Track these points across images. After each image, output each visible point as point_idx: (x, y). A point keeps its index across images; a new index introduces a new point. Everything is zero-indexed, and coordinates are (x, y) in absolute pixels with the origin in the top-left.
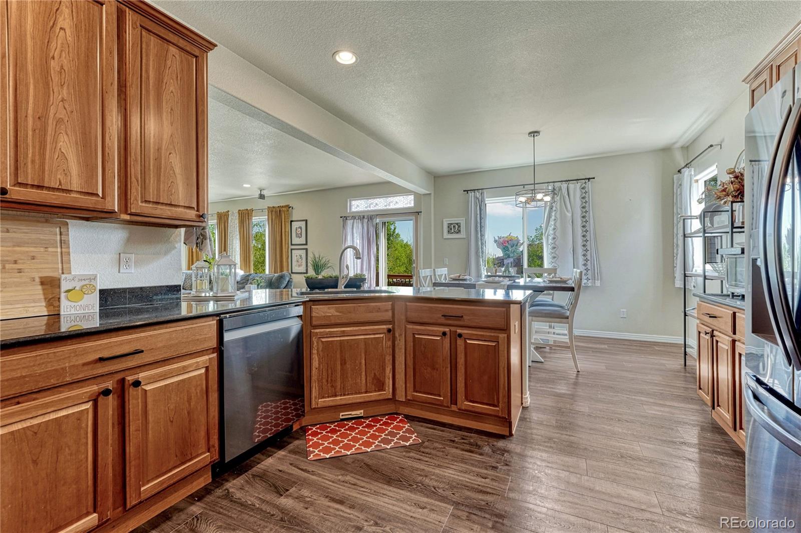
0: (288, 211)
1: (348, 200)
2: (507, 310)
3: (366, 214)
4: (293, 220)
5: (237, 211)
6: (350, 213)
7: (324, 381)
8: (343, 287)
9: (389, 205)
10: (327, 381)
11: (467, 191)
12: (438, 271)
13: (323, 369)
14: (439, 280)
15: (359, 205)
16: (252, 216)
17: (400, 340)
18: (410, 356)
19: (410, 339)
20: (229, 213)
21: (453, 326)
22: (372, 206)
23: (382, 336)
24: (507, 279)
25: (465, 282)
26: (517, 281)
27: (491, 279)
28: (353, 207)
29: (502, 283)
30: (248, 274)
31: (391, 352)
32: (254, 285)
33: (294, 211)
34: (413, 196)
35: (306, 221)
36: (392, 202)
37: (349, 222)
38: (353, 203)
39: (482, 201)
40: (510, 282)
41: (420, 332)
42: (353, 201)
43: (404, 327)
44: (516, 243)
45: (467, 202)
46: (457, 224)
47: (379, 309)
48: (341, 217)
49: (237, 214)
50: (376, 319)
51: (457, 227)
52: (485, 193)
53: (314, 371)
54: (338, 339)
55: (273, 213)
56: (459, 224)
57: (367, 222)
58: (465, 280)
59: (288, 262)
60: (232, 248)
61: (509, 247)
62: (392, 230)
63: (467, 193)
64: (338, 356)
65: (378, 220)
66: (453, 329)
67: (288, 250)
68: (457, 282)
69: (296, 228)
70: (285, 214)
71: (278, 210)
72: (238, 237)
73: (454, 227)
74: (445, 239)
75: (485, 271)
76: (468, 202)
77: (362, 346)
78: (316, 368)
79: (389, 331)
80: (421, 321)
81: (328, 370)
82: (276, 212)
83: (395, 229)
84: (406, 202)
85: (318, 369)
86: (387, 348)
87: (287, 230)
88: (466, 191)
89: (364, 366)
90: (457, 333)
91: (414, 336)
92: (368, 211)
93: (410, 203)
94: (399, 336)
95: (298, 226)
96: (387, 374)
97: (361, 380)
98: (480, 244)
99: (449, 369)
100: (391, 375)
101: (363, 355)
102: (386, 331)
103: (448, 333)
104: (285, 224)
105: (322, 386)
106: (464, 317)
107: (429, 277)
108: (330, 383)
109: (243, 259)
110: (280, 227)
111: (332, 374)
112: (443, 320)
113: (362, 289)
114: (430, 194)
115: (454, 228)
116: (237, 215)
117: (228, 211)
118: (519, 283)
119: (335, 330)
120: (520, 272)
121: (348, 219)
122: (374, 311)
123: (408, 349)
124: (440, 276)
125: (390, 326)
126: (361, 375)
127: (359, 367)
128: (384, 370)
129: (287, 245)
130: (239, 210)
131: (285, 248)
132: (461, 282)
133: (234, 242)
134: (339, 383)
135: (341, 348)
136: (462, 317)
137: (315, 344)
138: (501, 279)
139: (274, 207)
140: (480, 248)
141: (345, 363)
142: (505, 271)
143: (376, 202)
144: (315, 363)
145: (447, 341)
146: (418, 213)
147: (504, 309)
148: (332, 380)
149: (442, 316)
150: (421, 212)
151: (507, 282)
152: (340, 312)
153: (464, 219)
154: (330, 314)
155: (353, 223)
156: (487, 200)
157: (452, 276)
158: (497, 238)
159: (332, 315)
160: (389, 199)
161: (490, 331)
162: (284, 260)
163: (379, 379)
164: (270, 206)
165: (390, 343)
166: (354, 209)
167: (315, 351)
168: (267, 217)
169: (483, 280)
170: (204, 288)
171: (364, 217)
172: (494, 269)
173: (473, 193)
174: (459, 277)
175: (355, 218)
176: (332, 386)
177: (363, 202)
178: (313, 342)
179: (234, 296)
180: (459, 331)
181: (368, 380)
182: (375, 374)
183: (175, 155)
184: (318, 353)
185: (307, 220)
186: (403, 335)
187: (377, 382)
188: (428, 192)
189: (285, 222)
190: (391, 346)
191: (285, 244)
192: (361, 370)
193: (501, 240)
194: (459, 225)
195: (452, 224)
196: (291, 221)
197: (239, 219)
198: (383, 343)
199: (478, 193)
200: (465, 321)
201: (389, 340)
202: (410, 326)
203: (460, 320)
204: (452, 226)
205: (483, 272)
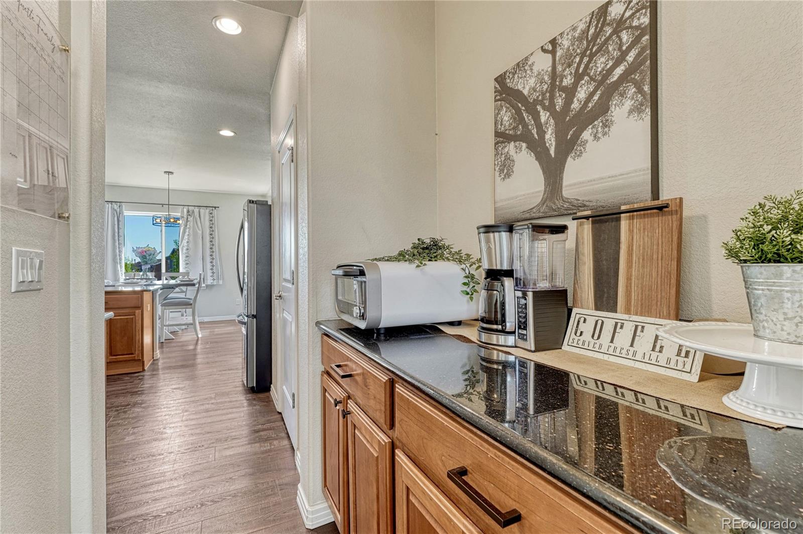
24: (145, 281)
27: (129, 281)
39: (120, 213)
44: (153, 253)
52: (124, 206)
61: (147, 255)
75: (123, 275)
76: (105, 212)
98: (117, 251)
120: (158, 276)
138: (140, 280)
140: (118, 255)
142: (143, 275)
156: (126, 213)
158: (135, 248)
169: (122, 282)
172: (132, 274)
173: (110, 205)
193: (140, 250)
199: (115, 206)
205: (121, 276)
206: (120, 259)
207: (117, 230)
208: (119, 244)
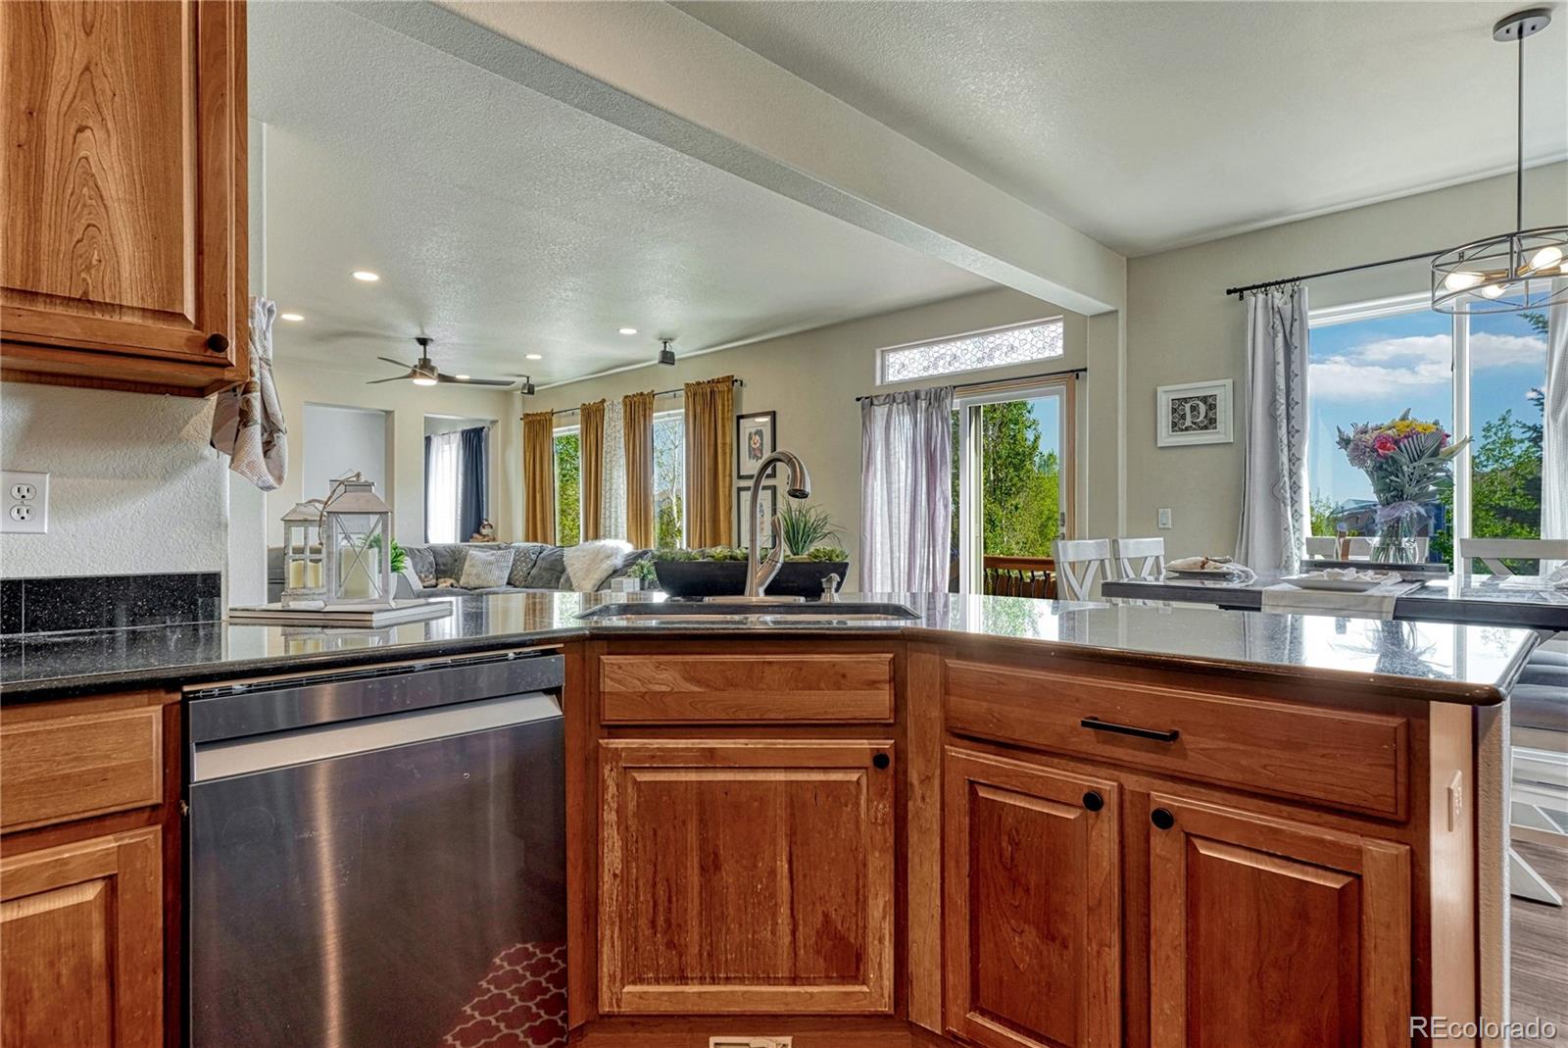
0: (730, 390)
1: (878, 352)
2: (1408, 725)
3: (923, 388)
4: (744, 413)
5: (621, 400)
6: (882, 386)
7: (643, 922)
8: (761, 590)
9: (991, 357)
10: (653, 924)
11: (1241, 291)
12: (1126, 547)
13: (637, 880)
14: (1132, 575)
15: (907, 365)
16: (651, 409)
17: (923, 798)
18: (958, 867)
19: (960, 802)
20: (605, 405)
21: (1133, 769)
22: (941, 363)
23: (854, 777)
24: (1396, 576)
25: (1224, 585)
26: (1432, 583)
27: (1325, 575)
28: (891, 371)
29: (1373, 591)
30: (640, 551)
31: (891, 840)
32: (631, 580)
33: (744, 389)
34: (1060, 324)
35: (773, 415)
36: (997, 347)
37: (880, 412)
38: (891, 360)
39: (1293, 320)
40: (1407, 587)
41: (995, 781)
42: (891, 355)
43: (937, 748)
44: (1431, 444)
45: (1240, 330)
46: (1204, 399)
47: (844, 676)
48: (858, 399)
49: (621, 406)
50: (835, 714)
51: (1202, 408)
52: (1307, 289)
53: (608, 886)
54: (693, 777)
55: (697, 398)
56: (1210, 400)
57: (927, 409)
58: (1223, 576)
59: (730, 523)
60: (611, 489)
61: (1404, 459)
62: (1029, 443)
63: (1241, 298)
64: (692, 837)
65: (957, 401)
66: (1133, 783)
67: (730, 490)
68: (1197, 584)
69: (750, 434)
70: (723, 400)
71: (708, 390)
72: (623, 461)
73: (1194, 409)
74: (1162, 448)
75: (1304, 548)
76: (1244, 322)
77: (779, 811)
78: (615, 876)
79: (880, 760)
80: (1002, 735)
81: (654, 885)
82: (704, 395)
83: (1037, 438)
84: (1040, 344)
85: (623, 878)
86: (875, 823)
87: (728, 441)
88: (1235, 291)
89: (786, 883)
90: (1153, 808)
91: (973, 793)
92: (932, 378)
93: (1052, 346)
94: (922, 782)
95: (753, 430)
96: (872, 924)
97: (773, 933)
98: (1284, 458)
99: (1116, 951)
100: (888, 927)
101: (783, 844)
102: (868, 762)
103: (1112, 800)
104: (723, 426)
105: (635, 941)
106: (1184, 737)
107: (1095, 566)
108: (665, 933)
109: (633, 515)
110: (713, 434)
111: (670, 900)
112: (1088, 742)
113: (825, 599)
114: (1116, 311)
115: (1193, 414)
116: (620, 408)
117: (604, 401)
118: (1444, 590)
119: (682, 743)
120: (1441, 553)
121: (875, 402)
122: (823, 685)
123: (952, 838)
124: (1138, 563)
125: (886, 744)
126: (774, 915)
127: (767, 887)
128: (862, 904)
129: (727, 479)
130: (626, 397)
131: (724, 487)
132: (1209, 584)
133: (615, 474)
134: (696, 937)
135: (702, 812)
136: (1175, 736)
137: (612, 789)
138: (1369, 576)
139: (698, 384)
140: (1286, 473)
141: (717, 867)
142: (1384, 548)
143: (954, 350)
144: (612, 858)
145: (1105, 833)
146: (1077, 373)
147: (1394, 722)
148: (668, 921)
149: (1084, 724)
150: (1085, 370)
151: (1392, 587)
152: (698, 682)
153: (1229, 382)
154: (664, 688)
155: (890, 411)
156: (1313, 317)
157: (1178, 563)
158: (1350, 433)
159: (671, 693)
160: (991, 339)
161: (1313, 815)
162: (722, 518)
163: (842, 938)
164: (690, 382)
165: (884, 808)
166: (892, 376)
167: (610, 816)
168: (683, 410)
169: (1295, 577)
170: (310, 583)
171: (917, 396)
172: (1338, 542)
173: (1261, 297)
174: (1203, 567)
175: (894, 401)
176: (670, 945)
177: (915, 353)
178: (604, 781)
179: (372, 613)
180: (1164, 797)
181: (800, 935)
182: (826, 915)
183: (100, 134)
184: (622, 823)
185: (774, 412)
186: (937, 783)
187: (834, 946)
188: (1108, 308)
189: (723, 419)
190: (890, 818)
191: (724, 477)
192: (773, 896)
193: (1369, 437)
194: (1210, 403)
195: (1185, 400)
196: (740, 417)
197: (625, 418)
198: (857, 804)
199: (1278, 295)
200: (1185, 756)
201: (881, 795)
202: (959, 752)
203: (1165, 751)
204: (1188, 407)
205: (1295, 551)
206: (1296, 488)
207: (1281, 383)
208: (1288, 432)
